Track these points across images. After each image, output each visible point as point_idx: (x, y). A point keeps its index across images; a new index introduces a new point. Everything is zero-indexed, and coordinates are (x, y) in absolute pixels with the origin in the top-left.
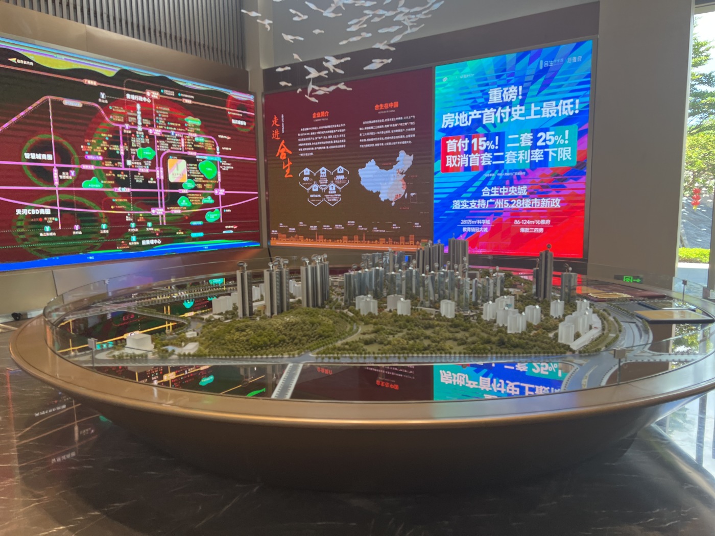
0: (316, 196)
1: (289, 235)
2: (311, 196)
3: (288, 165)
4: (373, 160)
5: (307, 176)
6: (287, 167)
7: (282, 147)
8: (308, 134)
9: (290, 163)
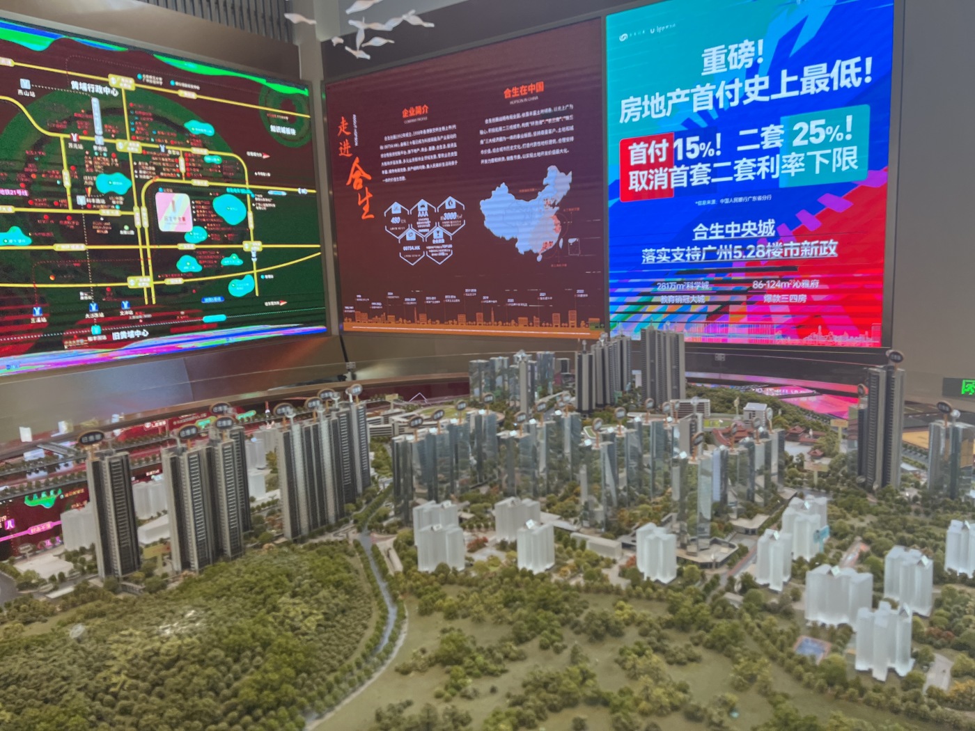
0: (412, 248)
1: (372, 314)
2: (405, 248)
3: (367, 198)
4: (503, 185)
5: (396, 215)
6: (365, 202)
7: (356, 169)
8: (396, 145)
9: (369, 195)
